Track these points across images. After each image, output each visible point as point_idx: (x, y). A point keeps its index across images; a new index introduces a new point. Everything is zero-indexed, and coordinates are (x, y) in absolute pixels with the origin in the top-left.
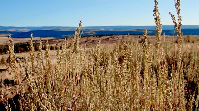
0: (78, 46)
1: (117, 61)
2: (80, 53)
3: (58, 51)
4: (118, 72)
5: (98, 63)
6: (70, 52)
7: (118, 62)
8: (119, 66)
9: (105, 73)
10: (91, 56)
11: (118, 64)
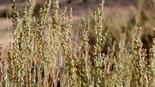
0: (57, 11)
1: (139, 43)
2: (62, 26)
3: (16, 20)
4: (141, 66)
5: (98, 48)
6: (41, 23)
7: (141, 45)
8: (142, 54)
9: (112, 69)
10: (84, 33)
11: (140, 50)
